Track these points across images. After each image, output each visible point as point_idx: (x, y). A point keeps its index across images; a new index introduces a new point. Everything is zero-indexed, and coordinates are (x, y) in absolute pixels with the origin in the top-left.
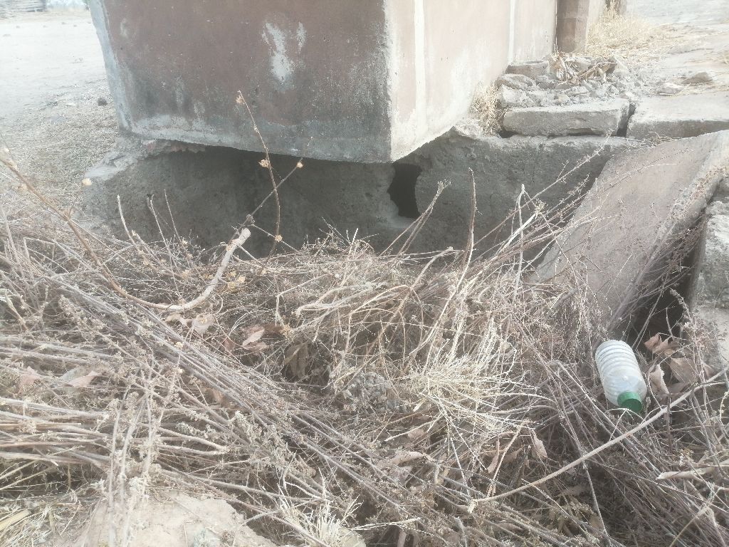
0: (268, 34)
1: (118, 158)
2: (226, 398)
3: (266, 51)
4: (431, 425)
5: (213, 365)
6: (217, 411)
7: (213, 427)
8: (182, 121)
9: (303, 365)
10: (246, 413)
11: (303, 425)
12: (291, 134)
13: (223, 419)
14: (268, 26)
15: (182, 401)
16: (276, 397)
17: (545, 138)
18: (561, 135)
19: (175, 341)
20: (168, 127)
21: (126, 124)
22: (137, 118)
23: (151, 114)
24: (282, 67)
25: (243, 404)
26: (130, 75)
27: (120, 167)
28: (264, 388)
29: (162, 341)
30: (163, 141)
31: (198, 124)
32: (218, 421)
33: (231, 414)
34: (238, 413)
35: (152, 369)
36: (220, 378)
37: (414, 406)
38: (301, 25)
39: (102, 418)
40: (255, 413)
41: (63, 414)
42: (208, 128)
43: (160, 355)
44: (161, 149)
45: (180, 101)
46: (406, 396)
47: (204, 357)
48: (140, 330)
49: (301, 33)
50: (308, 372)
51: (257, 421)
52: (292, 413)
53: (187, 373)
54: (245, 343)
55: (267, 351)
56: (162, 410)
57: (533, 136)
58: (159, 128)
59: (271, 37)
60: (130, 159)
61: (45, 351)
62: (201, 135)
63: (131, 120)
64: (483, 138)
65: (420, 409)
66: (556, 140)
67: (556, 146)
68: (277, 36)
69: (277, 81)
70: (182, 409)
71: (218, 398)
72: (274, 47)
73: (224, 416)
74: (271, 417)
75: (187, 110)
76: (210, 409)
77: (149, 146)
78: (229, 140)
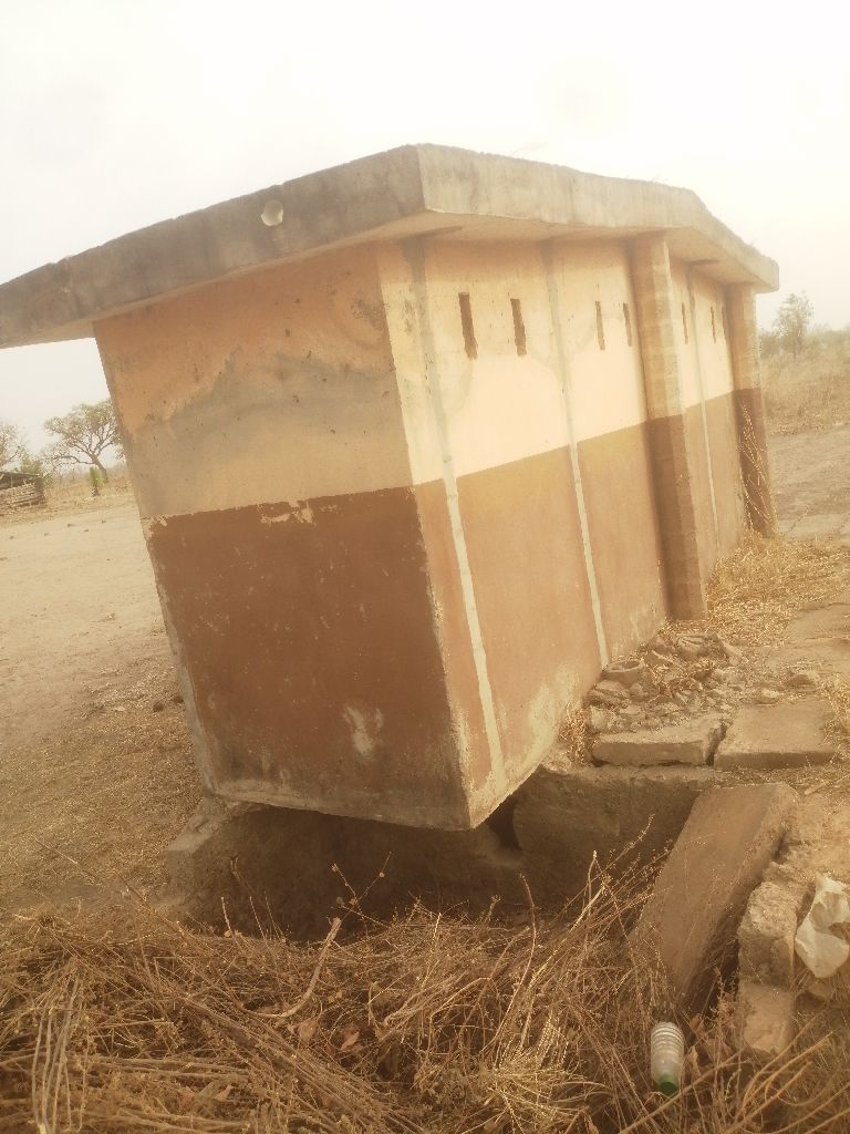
0: (349, 715)
1: (203, 823)
2: (333, 1103)
3: (348, 730)
4: (499, 1116)
5: (321, 1072)
6: (325, 1114)
7: (324, 1129)
8: (267, 785)
9: (396, 1063)
10: (349, 1114)
11: (395, 1124)
12: (375, 801)
13: (331, 1122)
14: (349, 709)
15: (302, 1108)
16: (372, 1100)
17: (636, 770)
18: (652, 765)
19: (289, 1052)
20: (253, 789)
21: (210, 786)
22: (221, 780)
23: (236, 777)
24: (363, 744)
25: (346, 1108)
26: (216, 744)
27: (205, 835)
28: (361, 1092)
29: (279, 1053)
30: (247, 802)
31: (285, 788)
32: (327, 1123)
33: (339, 1117)
34: (343, 1117)
35: (273, 1079)
36: (327, 1085)
37: (483, 1102)
38: (378, 710)
39: (246, 1127)
40: (356, 1116)
41: (213, 1125)
42: (295, 792)
43: (277, 1064)
44: (244, 810)
45: (266, 766)
46: (479, 1092)
47: (313, 1066)
48: (261, 1044)
49: (379, 716)
50: (400, 1070)
51: (358, 1123)
52: (385, 1113)
53: (302, 1083)
54: (344, 1046)
55: (363, 1053)
56: (287, 1116)
57: (624, 766)
58: (245, 791)
59: (351, 718)
60: (214, 824)
61: (189, 1070)
62: (287, 799)
63: (215, 782)
64: (573, 773)
65: (491, 1103)
66: (646, 772)
67: (646, 781)
68: (356, 717)
69: (359, 754)
70: (302, 1115)
71: (325, 1103)
72: (355, 727)
73: (333, 1119)
74: (369, 1118)
75: (273, 775)
76: (320, 1112)
77: (234, 809)
78: (314, 804)
